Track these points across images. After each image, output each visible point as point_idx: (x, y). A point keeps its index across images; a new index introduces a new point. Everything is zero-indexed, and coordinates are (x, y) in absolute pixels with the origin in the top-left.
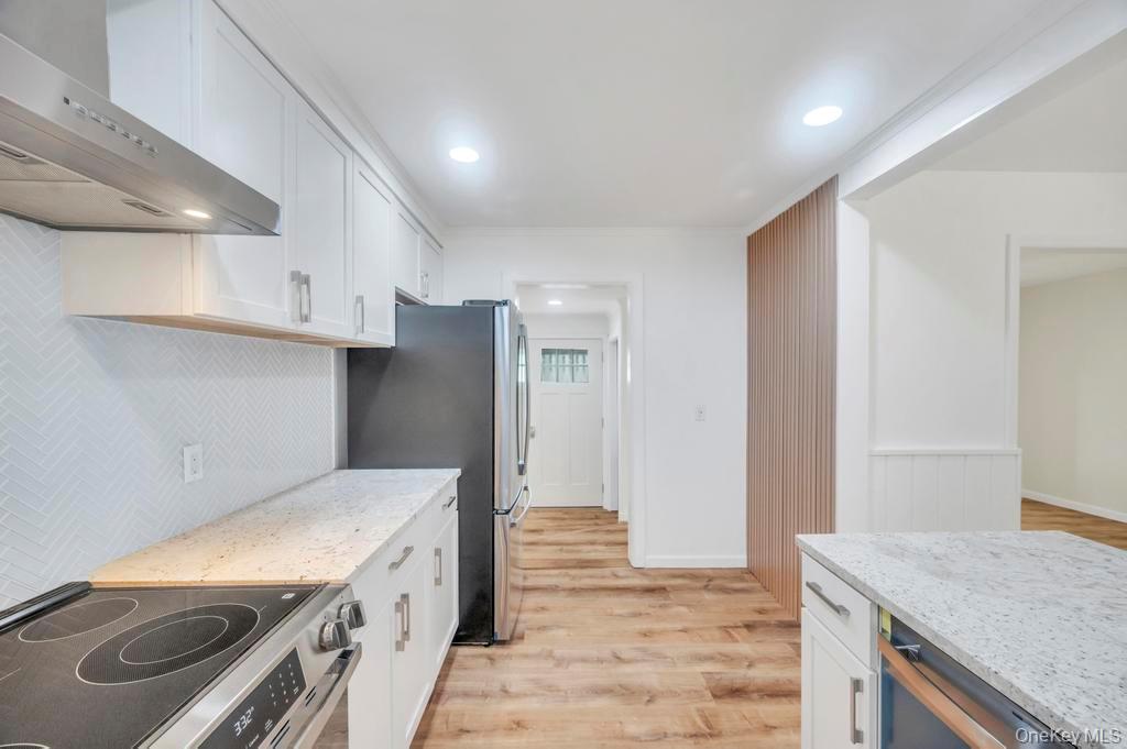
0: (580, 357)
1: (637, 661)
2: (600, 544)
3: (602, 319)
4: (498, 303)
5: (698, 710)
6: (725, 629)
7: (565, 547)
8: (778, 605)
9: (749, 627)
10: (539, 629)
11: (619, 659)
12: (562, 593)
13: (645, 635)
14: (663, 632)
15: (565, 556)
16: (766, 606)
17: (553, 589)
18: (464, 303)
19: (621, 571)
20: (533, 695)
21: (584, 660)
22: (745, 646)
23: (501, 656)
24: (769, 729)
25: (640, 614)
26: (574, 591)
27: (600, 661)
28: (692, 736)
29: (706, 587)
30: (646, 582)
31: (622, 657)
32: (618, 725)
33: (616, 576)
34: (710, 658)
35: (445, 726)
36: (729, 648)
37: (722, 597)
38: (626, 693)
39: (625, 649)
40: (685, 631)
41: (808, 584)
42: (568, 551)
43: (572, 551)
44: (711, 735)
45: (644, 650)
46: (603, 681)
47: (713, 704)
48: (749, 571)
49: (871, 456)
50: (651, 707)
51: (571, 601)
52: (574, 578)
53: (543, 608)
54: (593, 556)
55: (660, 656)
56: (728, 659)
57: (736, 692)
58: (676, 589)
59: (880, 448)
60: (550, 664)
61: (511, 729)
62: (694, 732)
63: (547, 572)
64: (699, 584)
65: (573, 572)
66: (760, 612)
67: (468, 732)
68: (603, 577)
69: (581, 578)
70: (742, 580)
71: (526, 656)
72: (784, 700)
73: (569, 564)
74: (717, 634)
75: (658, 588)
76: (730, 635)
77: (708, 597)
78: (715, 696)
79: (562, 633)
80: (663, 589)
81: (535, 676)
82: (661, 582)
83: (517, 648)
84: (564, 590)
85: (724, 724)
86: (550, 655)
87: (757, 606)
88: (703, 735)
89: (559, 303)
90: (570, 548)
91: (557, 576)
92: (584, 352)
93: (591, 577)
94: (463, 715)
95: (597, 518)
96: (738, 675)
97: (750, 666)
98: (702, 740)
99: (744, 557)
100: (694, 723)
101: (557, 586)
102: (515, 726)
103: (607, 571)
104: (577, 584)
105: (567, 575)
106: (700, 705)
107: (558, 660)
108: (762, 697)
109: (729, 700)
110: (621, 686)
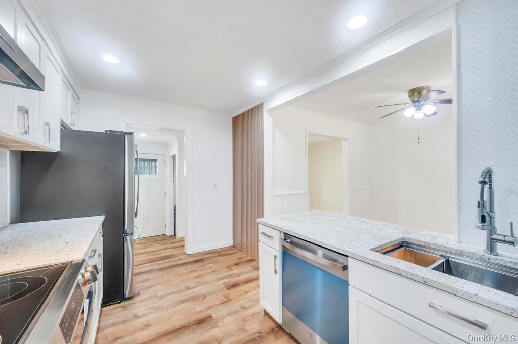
0: (153, 163)
1: (196, 287)
2: (170, 248)
3: (166, 145)
4: (127, 133)
5: (223, 295)
6: (228, 267)
7: (152, 253)
8: (245, 255)
9: (236, 264)
10: (147, 288)
11: (188, 288)
12: (156, 272)
13: (198, 277)
14: (205, 274)
15: (152, 257)
16: (241, 256)
17: (151, 271)
18: (106, 131)
19: (182, 257)
20: (151, 313)
21: (172, 293)
22: (236, 271)
23: (129, 304)
24: (247, 292)
25: (194, 271)
26: (161, 269)
27: (180, 291)
28: (222, 304)
29: (219, 255)
30: (194, 259)
31: (190, 287)
32: (193, 310)
33: (180, 259)
34: (224, 278)
35: (106, 341)
36: (231, 273)
37: (226, 257)
38: (194, 298)
39: (190, 285)
40: (213, 272)
41: (262, 233)
42: (153, 255)
43: (156, 254)
44: (228, 301)
45: (198, 282)
46: (183, 298)
47: (228, 291)
48: (234, 246)
49: (273, 196)
50: (205, 300)
51: (160, 274)
52: (160, 264)
53: (147, 280)
54: (167, 254)
55: (205, 283)
56: (231, 276)
57: (235, 285)
58: (207, 258)
59: (276, 193)
60: (157, 299)
61: (144, 328)
62: (222, 302)
63: (144, 265)
64: (216, 255)
65: (158, 262)
66: (239, 259)
67: (120, 338)
68: (174, 261)
69: (163, 264)
70: (232, 250)
71: (143, 300)
72: (251, 283)
73: (156, 259)
74: (225, 269)
75: (199, 260)
76: (230, 269)
77: (220, 258)
78: (228, 289)
79: (159, 286)
80: (202, 260)
81: (149, 306)
82: (201, 257)
83: (136, 299)
84: (155, 270)
85: (232, 296)
86: (156, 296)
87: (239, 257)
88: (226, 302)
89: (145, 135)
90: (154, 253)
91: (149, 266)
92: (155, 160)
93: (168, 262)
94: (115, 333)
95: (163, 240)
96: (235, 280)
97: (238, 276)
98: (225, 304)
99: (232, 241)
100: (222, 299)
101: (152, 270)
102: (145, 327)
103: (175, 258)
104: (162, 266)
105: (156, 264)
106: (223, 293)
107: (160, 297)
108: (243, 284)
109: (232, 289)
110: (191, 297)
